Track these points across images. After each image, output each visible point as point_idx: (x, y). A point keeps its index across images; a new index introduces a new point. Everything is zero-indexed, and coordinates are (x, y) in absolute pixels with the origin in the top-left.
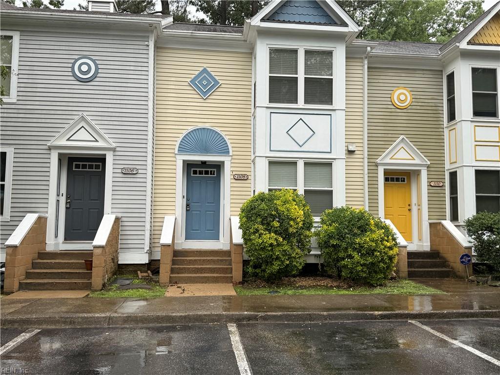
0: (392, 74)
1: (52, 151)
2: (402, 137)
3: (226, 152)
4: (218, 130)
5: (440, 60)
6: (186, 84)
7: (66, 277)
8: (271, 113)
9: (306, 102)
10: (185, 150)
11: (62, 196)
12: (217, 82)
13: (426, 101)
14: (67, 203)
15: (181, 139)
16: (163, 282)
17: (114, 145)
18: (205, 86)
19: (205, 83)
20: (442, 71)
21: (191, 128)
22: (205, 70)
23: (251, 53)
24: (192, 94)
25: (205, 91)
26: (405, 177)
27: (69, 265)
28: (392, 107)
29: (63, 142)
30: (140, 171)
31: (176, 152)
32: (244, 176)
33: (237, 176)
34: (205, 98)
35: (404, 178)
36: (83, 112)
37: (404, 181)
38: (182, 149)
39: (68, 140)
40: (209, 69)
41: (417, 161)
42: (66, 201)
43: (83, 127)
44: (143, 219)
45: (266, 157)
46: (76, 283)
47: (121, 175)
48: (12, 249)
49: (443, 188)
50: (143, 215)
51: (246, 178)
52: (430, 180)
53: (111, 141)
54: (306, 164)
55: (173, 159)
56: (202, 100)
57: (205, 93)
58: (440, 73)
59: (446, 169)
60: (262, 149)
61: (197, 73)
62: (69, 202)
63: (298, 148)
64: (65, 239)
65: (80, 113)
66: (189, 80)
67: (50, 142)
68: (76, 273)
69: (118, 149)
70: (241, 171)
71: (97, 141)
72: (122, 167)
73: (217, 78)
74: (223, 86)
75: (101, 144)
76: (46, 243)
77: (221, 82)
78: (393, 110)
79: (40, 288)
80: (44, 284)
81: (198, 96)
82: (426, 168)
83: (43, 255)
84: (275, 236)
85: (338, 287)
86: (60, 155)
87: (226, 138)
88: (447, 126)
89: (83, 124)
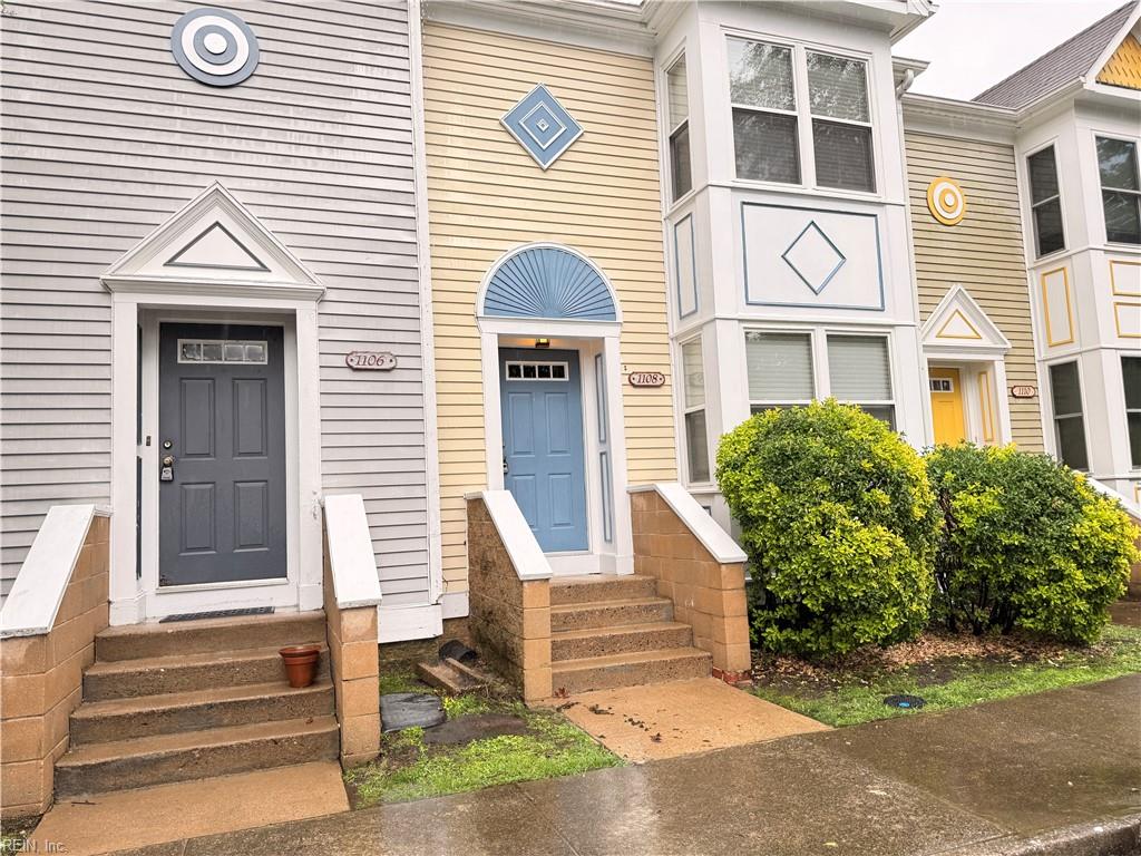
0: (925, 148)
1: (116, 297)
2: (955, 288)
3: (605, 312)
4: (583, 253)
5: (1016, 122)
6: (495, 125)
7: (226, 721)
8: (744, 203)
9: (821, 181)
10: (507, 308)
11: (148, 444)
12: (573, 127)
13: (990, 210)
14: (162, 466)
15: (492, 274)
16: (535, 696)
17: (321, 283)
18: (544, 135)
19: (543, 125)
20: (1012, 148)
21: (514, 248)
22: (541, 93)
23: (651, 61)
24: (513, 155)
25: (544, 147)
26: (950, 380)
27: (222, 675)
28: (931, 219)
29: (154, 270)
30: (402, 363)
31: (481, 314)
32: (653, 376)
33: (637, 377)
34: (545, 167)
35: (948, 382)
36: (220, 179)
37: (947, 388)
38: (497, 304)
39: (170, 263)
40: (553, 92)
41: (986, 342)
42: (161, 459)
43: (217, 224)
44: (418, 505)
45: (740, 320)
46: (275, 742)
47: (349, 374)
48: (25, 645)
49: (1035, 400)
51: (659, 382)
52: (1012, 384)
53: (312, 269)
54: (831, 338)
55: (473, 332)
56: (537, 173)
57: (545, 154)
58: (1008, 152)
59: (1037, 357)
60: (728, 301)
61: (521, 98)
62: (170, 465)
63: (810, 299)
64: (163, 582)
65: (209, 182)
66: (501, 116)
67: (110, 270)
68: (262, 700)
69: (331, 295)
70: (646, 364)
71: (264, 268)
72: (348, 348)
73: (574, 116)
74: (588, 137)
75: (278, 277)
76: (109, 602)
77: (584, 127)
78: (933, 228)
79: (142, 778)
80: (155, 763)
81: (527, 161)
82: (1002, 357)
86: (144, 312)
87: (606, 276)
88: (1033, 265)
89: (217, 214)
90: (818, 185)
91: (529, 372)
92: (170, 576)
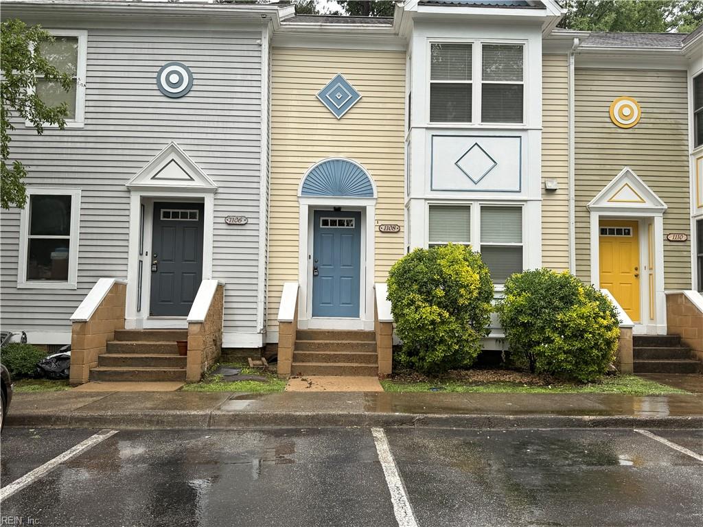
0: (612, 78)
1: (132, 193)
2: (625, 169)
3: (368, 193)
4: (357, 162)
5: (684, 56)
6: (313, 98)
7: (152, 365)
8: (433, 136)
9: (484, 119)
10: (314, 192)
11: (147, 255)
12: (355, 94)
13: (662, 116)
14: (152, 265)
15: (306, 175)
16: (282, 373)
17: (215, 185)
18: (339, 101)
19: (339, 95)
20: (686, 72)
21: (319, 161)
22: (339, 79)
23: (405, 52)
24: (322, 113)
25: (339, 107)
26: (631, 228)
27: (157, 349)
28: (612, 125)
29: (147, 181)
30: (250, 221)
31: (300, 195)
32: (394, 227)
33: (383, 227)
34: (339, 118)
35: (629, 230)
36: (173, 140)
37: (629, 234)
38: (308, 190)
39: (153, 178)
40: (345, 77)
41: (649, 205)
42: (152, 261)
43: (173, 160)
44: (254, 287)
45: (425, 199)
46: (165, 372)
47: (225, 226)
48: (80, 325)
49: (687, 243)
50: (254, 281)
51: (396, 230)
52: (668, 232)
53: (211, 179)
54: (484, 209)
55: (295, 204)
56: (334, 121)
57: (339, 111)
59: (691, 215)
60: (420, 188)
61: (328, 82)
62: (156, 264)
63: (472, 186)
64: (151, 314)
65: (169, 141)
66: (316, 93)
67: (130, 181)
68: (166, 358)
69: (220, 190)
70: (388, 220)
71: (192, 179)
72: (226, 214)
73: (356, 88)
74: (364, 100)
75: (197, 183)
76: (125, 319)
77: (361, 94)
78: (613, 131)
79: (118, 378)
80: (123, 373)
81: (330, 115)
82: (661, 215)
83: (121, 334)
84: (439, 310)
85: (530, 384)
86: (143, 199)
87: (368, 174)
88: (693, 152)
89: (173, 156)
90: (482, 121)
91: (333, 223)
92: (155, 312)
